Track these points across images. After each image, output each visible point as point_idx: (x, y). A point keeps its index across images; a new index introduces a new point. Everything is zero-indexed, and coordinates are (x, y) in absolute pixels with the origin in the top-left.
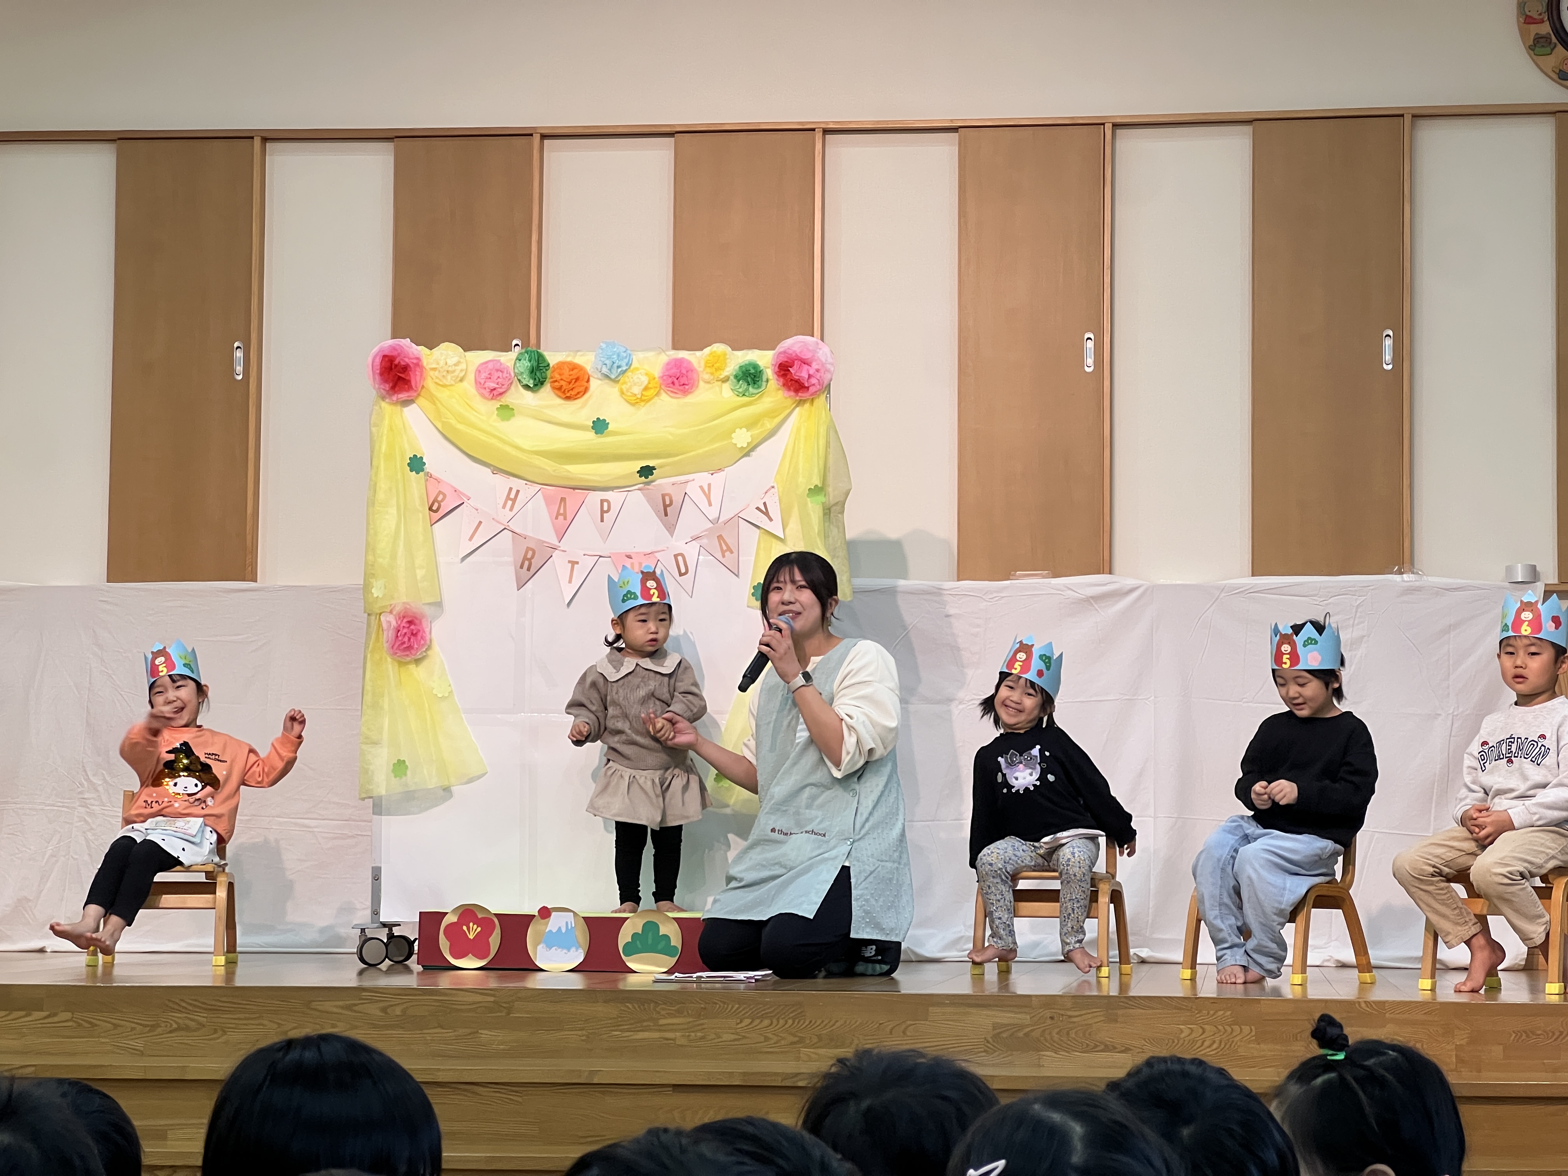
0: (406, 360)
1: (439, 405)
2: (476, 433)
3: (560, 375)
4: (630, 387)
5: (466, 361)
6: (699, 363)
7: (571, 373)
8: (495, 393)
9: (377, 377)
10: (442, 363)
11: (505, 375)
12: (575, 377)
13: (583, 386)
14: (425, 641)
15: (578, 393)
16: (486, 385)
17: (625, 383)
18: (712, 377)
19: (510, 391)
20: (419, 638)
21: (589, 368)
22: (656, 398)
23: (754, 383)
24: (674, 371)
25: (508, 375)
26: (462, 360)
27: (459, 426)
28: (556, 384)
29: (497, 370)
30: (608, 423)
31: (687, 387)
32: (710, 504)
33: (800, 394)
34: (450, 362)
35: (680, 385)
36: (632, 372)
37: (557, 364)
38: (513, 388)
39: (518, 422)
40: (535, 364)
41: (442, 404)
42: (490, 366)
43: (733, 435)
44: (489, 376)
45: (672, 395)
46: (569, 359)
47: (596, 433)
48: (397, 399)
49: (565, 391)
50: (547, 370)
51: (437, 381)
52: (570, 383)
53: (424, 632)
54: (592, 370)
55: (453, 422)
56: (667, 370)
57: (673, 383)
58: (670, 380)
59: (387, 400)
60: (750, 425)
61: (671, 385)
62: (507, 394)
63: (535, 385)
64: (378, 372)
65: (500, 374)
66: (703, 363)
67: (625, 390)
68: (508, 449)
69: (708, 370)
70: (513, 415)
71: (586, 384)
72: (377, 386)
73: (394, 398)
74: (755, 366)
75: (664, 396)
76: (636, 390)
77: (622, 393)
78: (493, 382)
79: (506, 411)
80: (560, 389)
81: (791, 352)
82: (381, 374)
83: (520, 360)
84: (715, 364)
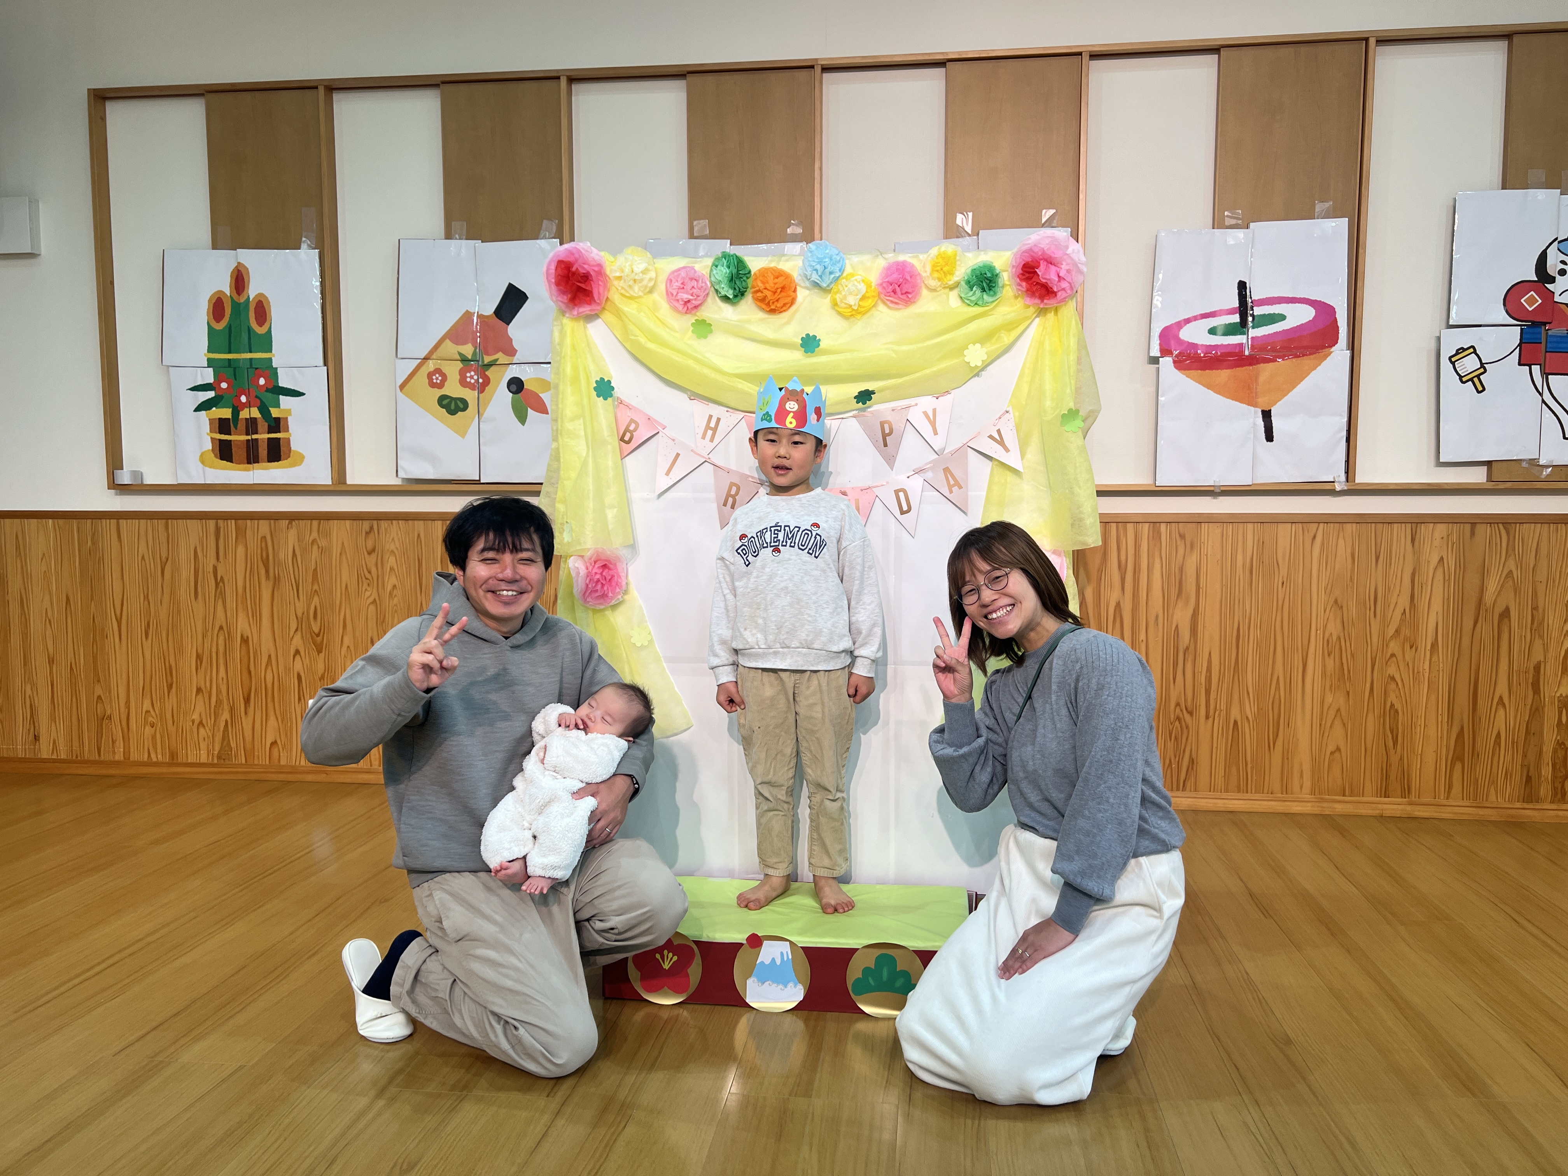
0: (586, 266)
1: (626, 320)
2: (667, 352)
3: (763, 283)
4: (845, 297)
5: (655, 269)
6: (924, 266)
7: (776, 280)
8: (690, 306)
9: (554, 287)
10: (627, 270)
11: (700, 284)
12: (781, 286)
13: (790, 296)
14: (620, 587)
15: (785, 305)
16: (679, 297)
17: (838, 292)
18: (939, 283)
19: (706, 304)
20: (613, 584)
21: (795, 275)
22: (874, 308)
23: (990, 290)
24: (895, 276)
25: (703, 285)
26: (650, 268)
27: (651, 346)
28: (759, 294)
29: (691, 279)
30: (819, 340)
31: (910, 296)
32: (936, 433)
33: (1045, 301)
34: (636, 270)
35: (902, 294)
36: (846, 278)
37: (759, 270)
38: (710, 300)
39: (718, 340)
40: (734, 271)
41: (629, 319)
42: (683, 274)
43: (966, 352)
44: (682, 286)
45: (891, 305)
46: (772, 265)
47: (806, 352)
48: (578, 314)
49: (769, 302)
50: (748, 278)
51: (623, 291)
52: (775, 293)
53: (619, 577)
54: (800, 278)
55: (642, 340)
56: (887, 276)
57: (894, 292)
58: (890, 288)
59: (567, 315)
60: (985, 338)
61: (892, 293)
62: (703, 308)
63: (735, 296)
64: (553, 281)
65: (695, 283)
66: (929, 268)
67: (838, 300)
68: (706, 371)
69: (936, 275)
70: (711, 332)
71: (792, 294)
72: (554, 298)
73: (575, 313)
74: (991, 269)
75: (881, 307)
76: (852, 300)
77: (835, 304)
78: (687, 293)
79: (703, 328)
80: (763, 300)
81: (1036, 250)
82: (558, 284)
83: (717, 266)
84: (944, 266)
